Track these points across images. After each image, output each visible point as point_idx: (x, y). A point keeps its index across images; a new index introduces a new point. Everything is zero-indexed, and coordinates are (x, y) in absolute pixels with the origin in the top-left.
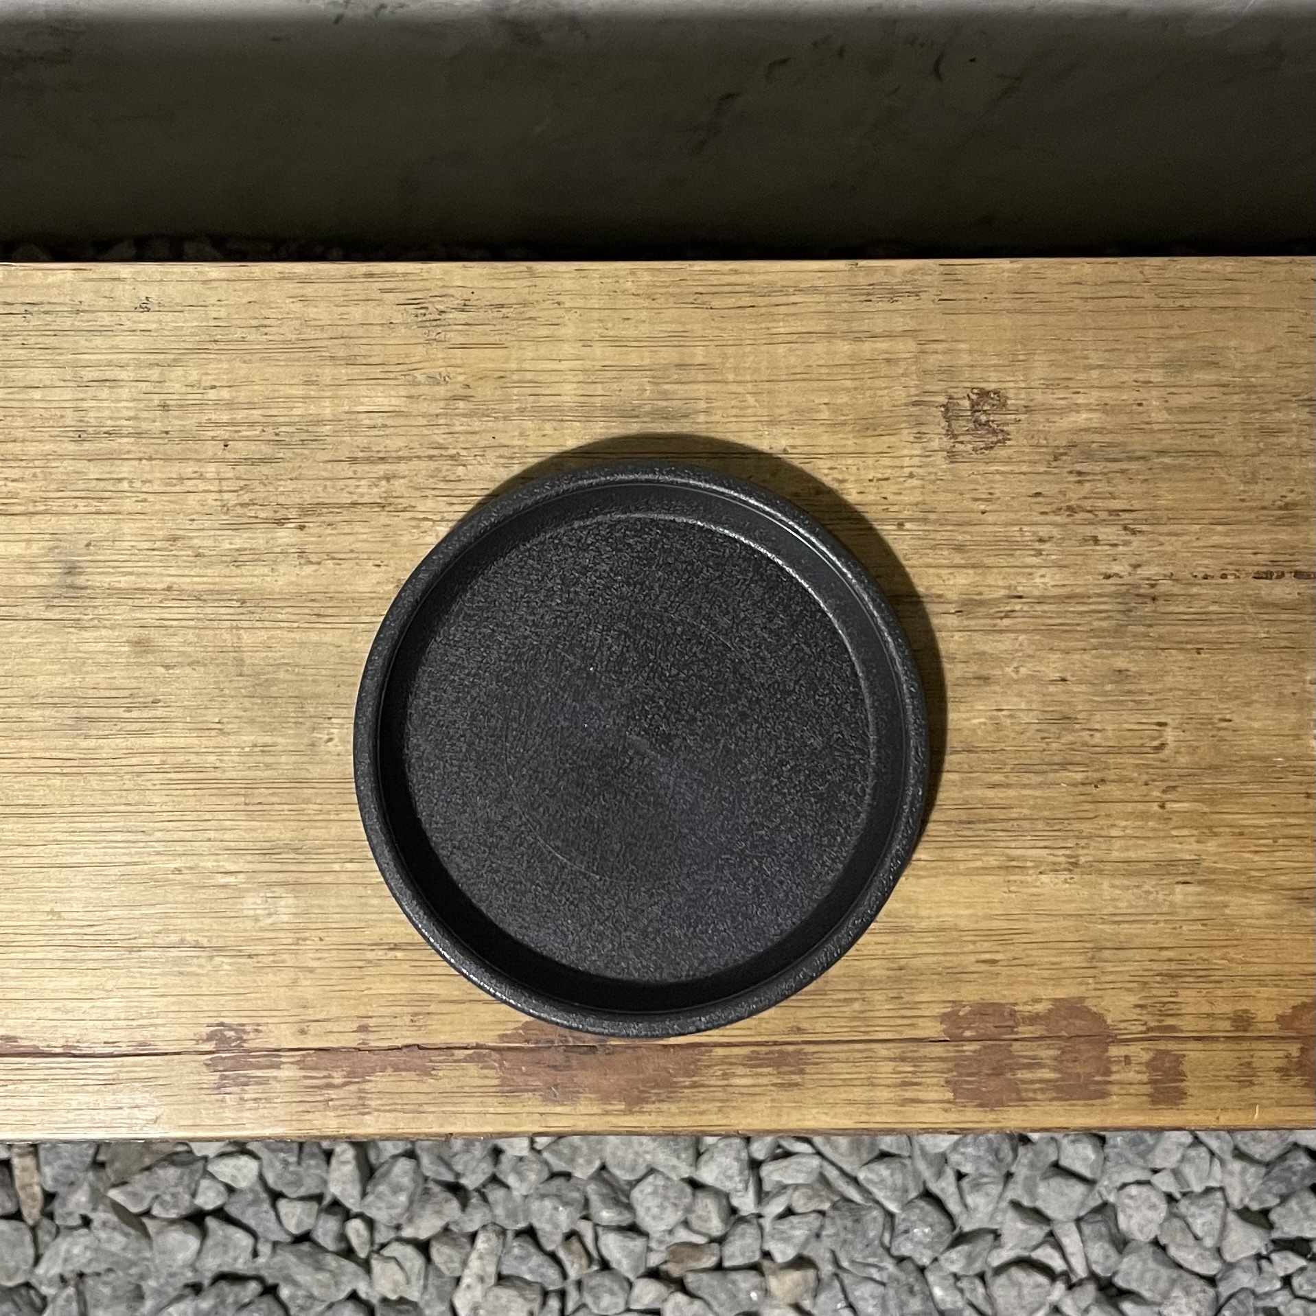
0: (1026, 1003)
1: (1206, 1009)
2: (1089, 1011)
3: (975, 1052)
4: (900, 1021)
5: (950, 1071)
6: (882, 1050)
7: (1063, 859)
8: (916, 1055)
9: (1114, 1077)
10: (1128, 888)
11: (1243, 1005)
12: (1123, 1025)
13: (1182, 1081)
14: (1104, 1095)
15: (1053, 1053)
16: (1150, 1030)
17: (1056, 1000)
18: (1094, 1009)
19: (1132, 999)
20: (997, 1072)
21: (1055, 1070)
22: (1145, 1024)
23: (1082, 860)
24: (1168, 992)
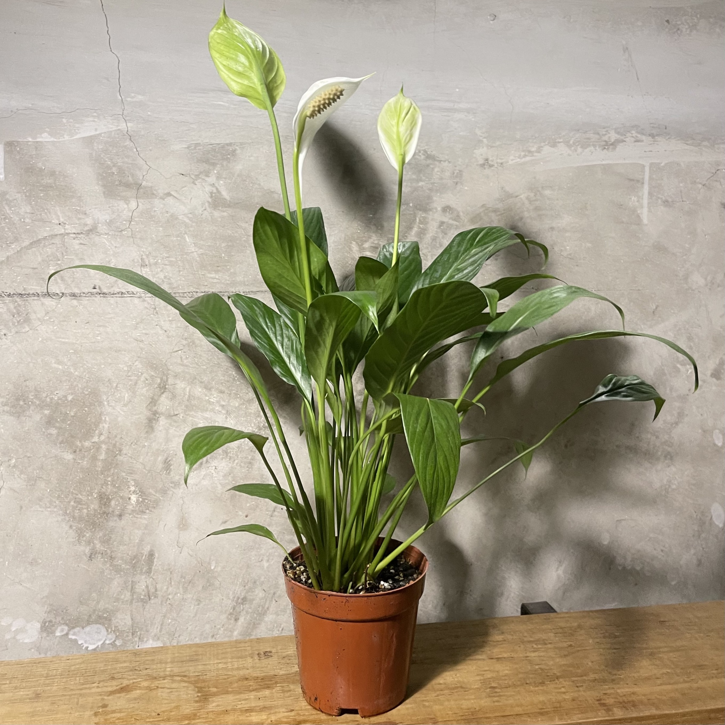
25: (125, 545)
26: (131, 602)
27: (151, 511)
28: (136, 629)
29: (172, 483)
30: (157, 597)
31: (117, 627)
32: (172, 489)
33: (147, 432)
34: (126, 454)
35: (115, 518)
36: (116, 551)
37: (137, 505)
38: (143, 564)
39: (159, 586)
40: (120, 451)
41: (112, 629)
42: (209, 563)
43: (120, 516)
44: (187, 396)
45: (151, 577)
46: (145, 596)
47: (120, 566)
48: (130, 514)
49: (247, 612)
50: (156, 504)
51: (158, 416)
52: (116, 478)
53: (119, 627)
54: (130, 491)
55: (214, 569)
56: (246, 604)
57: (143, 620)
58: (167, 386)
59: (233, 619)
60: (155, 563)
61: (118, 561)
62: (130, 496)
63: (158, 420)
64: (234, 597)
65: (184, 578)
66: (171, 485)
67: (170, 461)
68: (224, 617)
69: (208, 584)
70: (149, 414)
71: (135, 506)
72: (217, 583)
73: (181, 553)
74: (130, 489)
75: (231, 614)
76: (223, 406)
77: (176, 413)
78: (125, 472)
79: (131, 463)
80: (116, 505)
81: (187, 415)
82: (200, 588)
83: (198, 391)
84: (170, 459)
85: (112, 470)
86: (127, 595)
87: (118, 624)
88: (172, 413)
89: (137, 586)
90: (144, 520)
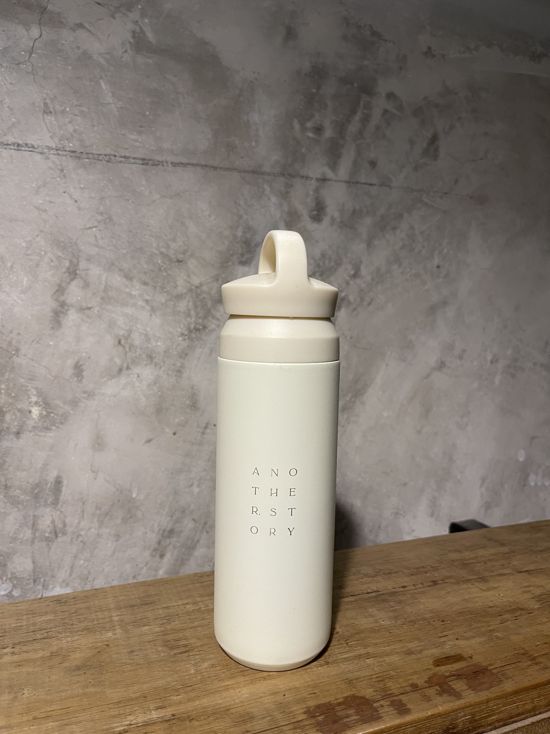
0: (333, 701)
1: (398, 686)
2: (358, 697)
3: (323, 718)
4: (289, 718)
5: (317, 727)
6: (285, 728)
7: (324, 662)
8: (299, 726)
9: (380, 712)
10: (350, 664)
11: (411, 682)
12: (373, 697)
13: (406, 706)
14: (381, 718)
15: (354, 711)
16: (383, 696)
17: (343, 697)
18: (360, 696)
19: (372, 690)
20: (335, 722)
21: (357, 715)
22: (381, 695)
23: (330, 661)
24: (382, 685)
25: (25, 470)
26: (33, 542)
27: (58, 427)
28: (38, 575)
29: (84, 392)
30: (66, 534)
31: (15, 573)
32: (84, 400)
33: (53, 328)
34: (25, 355)
35: (12, 436)
36: (12, 478)
37: (40, 420)
38: (48, 494)
39: (68, 521)
40: (17, 350)
41: (7, 576)
42: (130, 491)
43: (18, 434)
44: (102, 286)
45: (58, 510)
46: (51, 533)
47: (18, 497)
48: (31, 432)
49: (174, 547)
50: (65, 418)
51: (66, 308)
52: (12, 385)
53: (17, 574)
54: (30, 403)
55: (136, 497)
56: (172, 538)
57: (48, 563)
58: (78, 272)
59: (158, 556)
60: (63, 492)
61: (15, 491)
62: (31, 408)
63: (66, 314)
64: (159, 530)
65: (100, 509)
66: (83, 395)
67: (82, 365)
68: (147, 554)
69: (128, 517)
70: (54, 305)
71: (37, 421)
72: (139, 514)
73: (95, 479)
74: (30, 400)
75: (155, 550)
76: (147, 301)
77: (89, 306)
78: (23, 378)
79: (32, 366)
80: (12, 419)
81: (103, 309)
82: (119, 521)
83: (117, 280)
84: (81, 363)
85: (7, 374)
86: (28, 533)
87: (15, 570)
88: (84, 305)
89: (39, 522)
90: (49, 437)
